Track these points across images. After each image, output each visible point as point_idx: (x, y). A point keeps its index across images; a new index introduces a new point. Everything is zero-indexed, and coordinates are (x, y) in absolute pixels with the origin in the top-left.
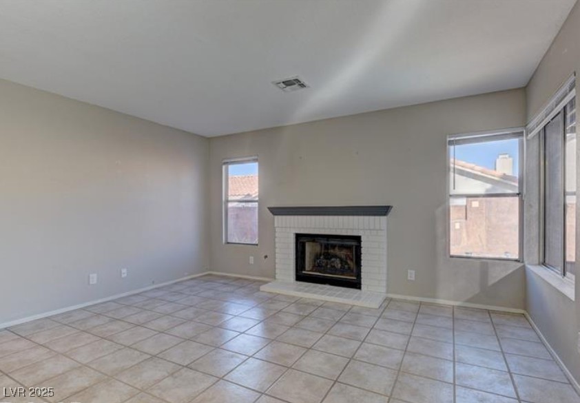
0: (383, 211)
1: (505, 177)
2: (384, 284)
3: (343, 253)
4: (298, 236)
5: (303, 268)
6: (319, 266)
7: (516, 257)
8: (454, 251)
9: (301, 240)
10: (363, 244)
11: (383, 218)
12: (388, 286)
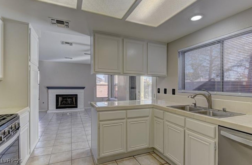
0: (83, 88)
1: (104, 77)
2: (83, 105)
3: (69, 100)
4: (57, 95)
5: (58, 105)
6: (64, 103)
7: (107, 96)
8: (97, 97)
9: (57, 96)
10: (78, 96)
11: (83, 90)
12: (84, 106)
